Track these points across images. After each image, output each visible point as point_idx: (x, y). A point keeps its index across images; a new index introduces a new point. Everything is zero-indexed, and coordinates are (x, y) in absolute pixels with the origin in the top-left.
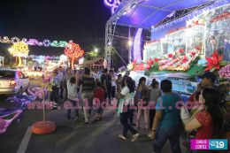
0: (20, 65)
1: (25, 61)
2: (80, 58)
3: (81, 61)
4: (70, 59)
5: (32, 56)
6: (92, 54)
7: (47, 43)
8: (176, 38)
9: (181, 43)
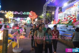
0: (10, 22)
2: (35, 18)
3: (36, 20)
4: (31, 19)
5: (15, 18)
7: (21, 13)
8: (69, 11)
9: (70, 13)
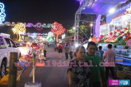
0: (20, 40)
1: (23, 37)
3: (64, 36)
4: (56, 35)
5: (28, 34)
6: (71, 31)
7: (39, 25)
8: (118, 21)
